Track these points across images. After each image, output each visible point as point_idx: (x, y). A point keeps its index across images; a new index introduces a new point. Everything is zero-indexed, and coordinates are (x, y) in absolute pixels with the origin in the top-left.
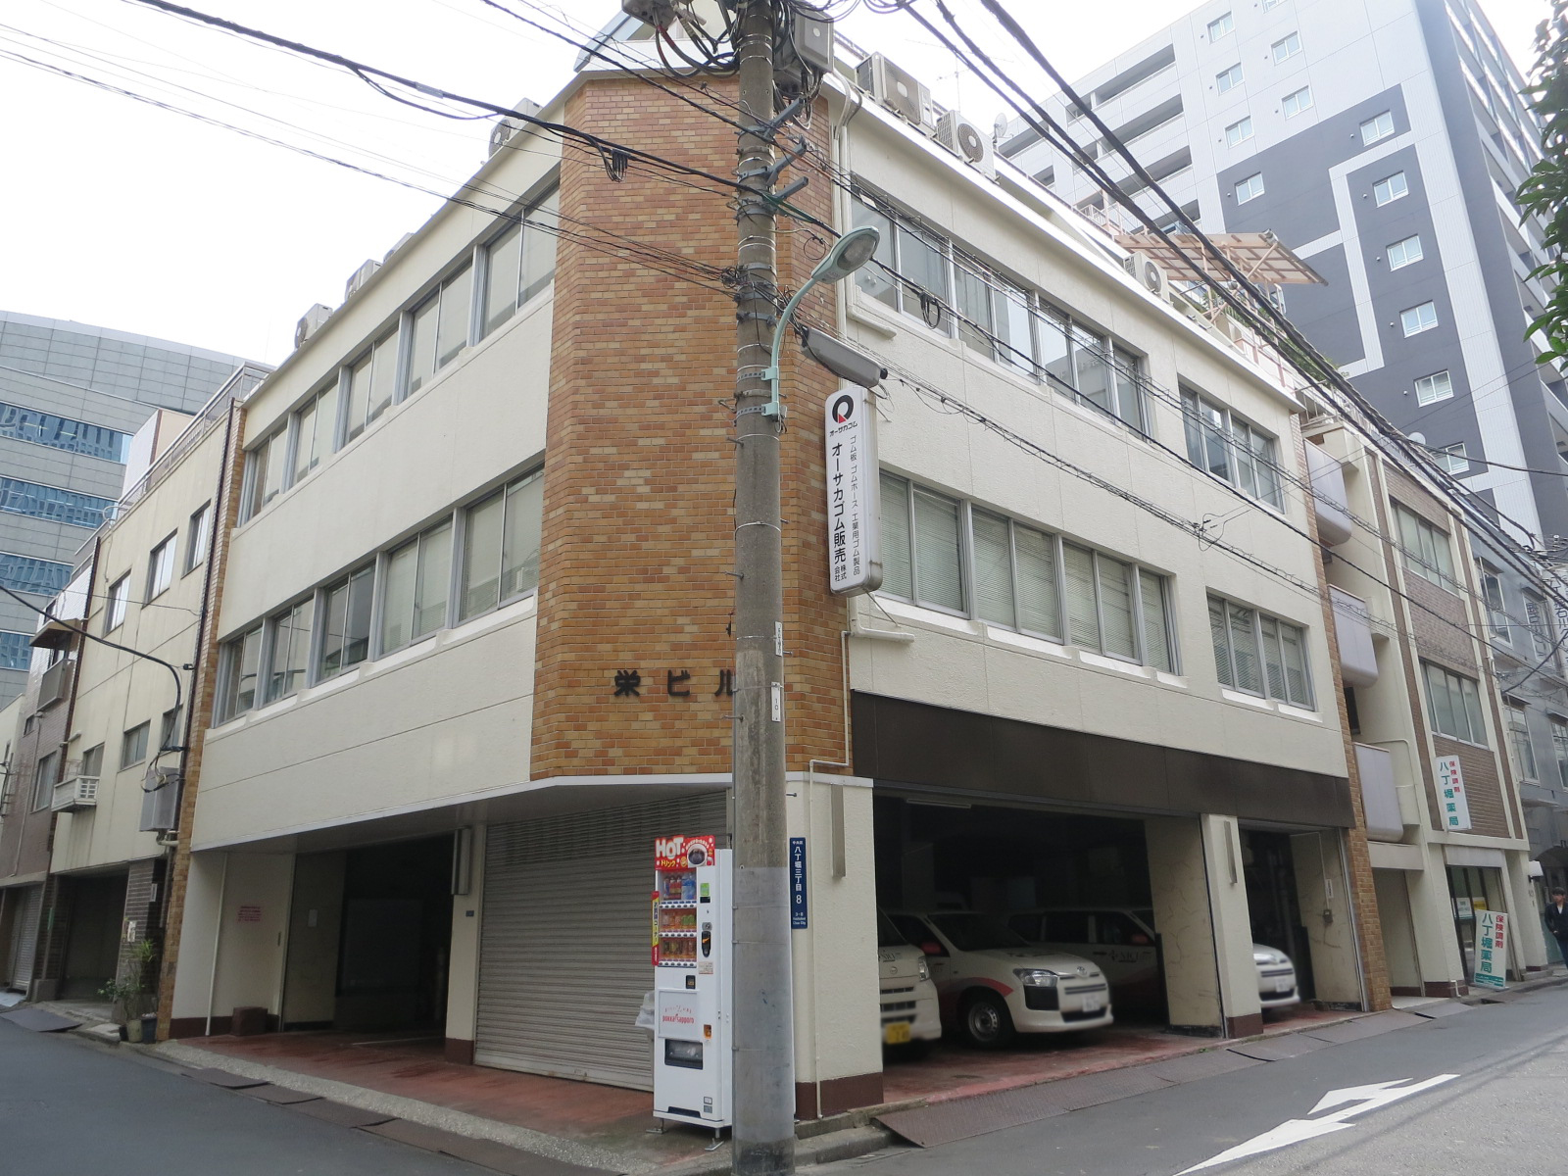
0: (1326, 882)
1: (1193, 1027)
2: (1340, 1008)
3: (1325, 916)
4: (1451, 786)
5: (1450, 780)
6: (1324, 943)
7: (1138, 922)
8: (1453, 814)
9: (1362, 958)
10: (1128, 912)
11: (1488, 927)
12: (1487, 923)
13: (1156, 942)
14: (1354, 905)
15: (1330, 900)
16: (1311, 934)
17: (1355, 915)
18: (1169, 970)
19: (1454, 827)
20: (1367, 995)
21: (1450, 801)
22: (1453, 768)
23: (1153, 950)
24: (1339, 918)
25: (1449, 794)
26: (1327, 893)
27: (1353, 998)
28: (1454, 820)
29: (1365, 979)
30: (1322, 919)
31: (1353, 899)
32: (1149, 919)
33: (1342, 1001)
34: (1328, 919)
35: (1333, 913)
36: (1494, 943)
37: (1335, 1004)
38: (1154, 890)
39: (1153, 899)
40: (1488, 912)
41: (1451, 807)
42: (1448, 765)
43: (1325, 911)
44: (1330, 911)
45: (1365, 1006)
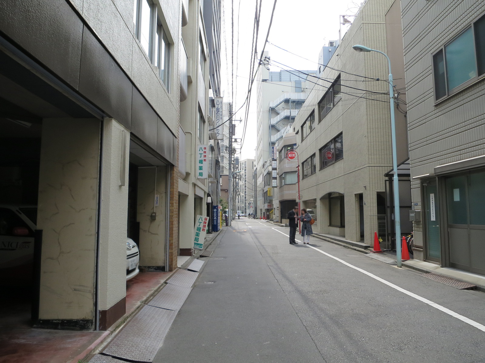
0: (156, 196)
1: (63, 321)
2: (152, 270)
3: (152, 216)
4: (203, 158)
5: (203, 156)
6: (149, 231)
7: (24, 217)
8: (201, 171)
9: (170, 240)
10: (14, 208)
11: (200, 223)
12: (200, 221)
13: (38, 235)
14: (170, 210)
15: (156, 207)
16: (141, 226)
17: (170, 216)
18: (45, 266)
19: (200, 177)
20: (169, 261)
21: (201, 165)
22: (205, 150)
23: (32, 240)
24: (160, 218)
25: (201, 162)
26: (155, 202)
27: (161, 264)
28: (201, 174)
29: (169, 253)
30: (149, 217)
31: (170, 206)
32: (33, 215)
33: (154, 265)
34: (153, 218)
35: (157, 215)
36: (201, 229)
37: (149, 267)
38: (41, 186)
39: (40, 196)
40: (201, 216)
41: (201, 168)
42: (203, 149)
43: (152, 213)
44: (155, 213)
45: (167, 269)
